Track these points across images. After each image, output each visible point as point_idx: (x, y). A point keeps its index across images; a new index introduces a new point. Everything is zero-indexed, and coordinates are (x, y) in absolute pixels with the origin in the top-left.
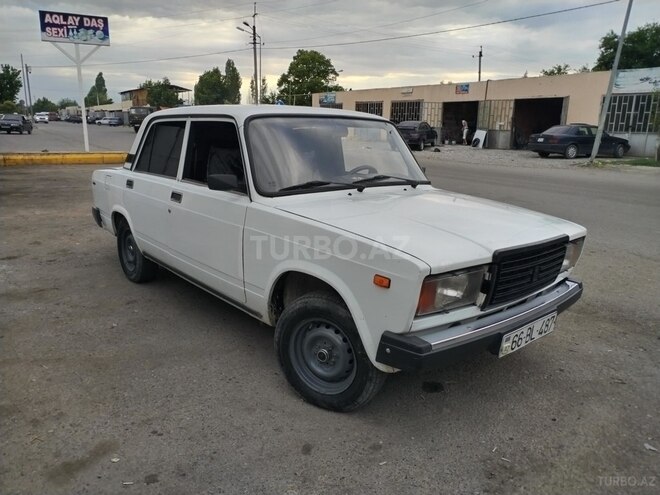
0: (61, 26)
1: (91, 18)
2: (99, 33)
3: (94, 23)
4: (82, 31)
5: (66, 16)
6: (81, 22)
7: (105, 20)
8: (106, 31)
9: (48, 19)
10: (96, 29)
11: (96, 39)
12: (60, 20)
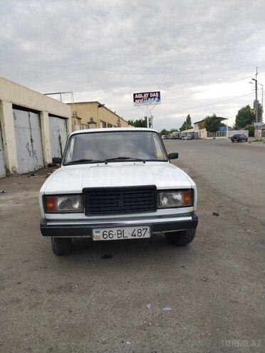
0: (141, 99)
1: (153, 93)
2: (156, 99)
3: (154, 95)
4: (149, 99)
5: (143, 94)
6: (149, 95)
7: (159, 93)
8: (159, 98)
9: (136, 96)
10: (155, 97)
11: (155, 102)
12: (141, 96)
